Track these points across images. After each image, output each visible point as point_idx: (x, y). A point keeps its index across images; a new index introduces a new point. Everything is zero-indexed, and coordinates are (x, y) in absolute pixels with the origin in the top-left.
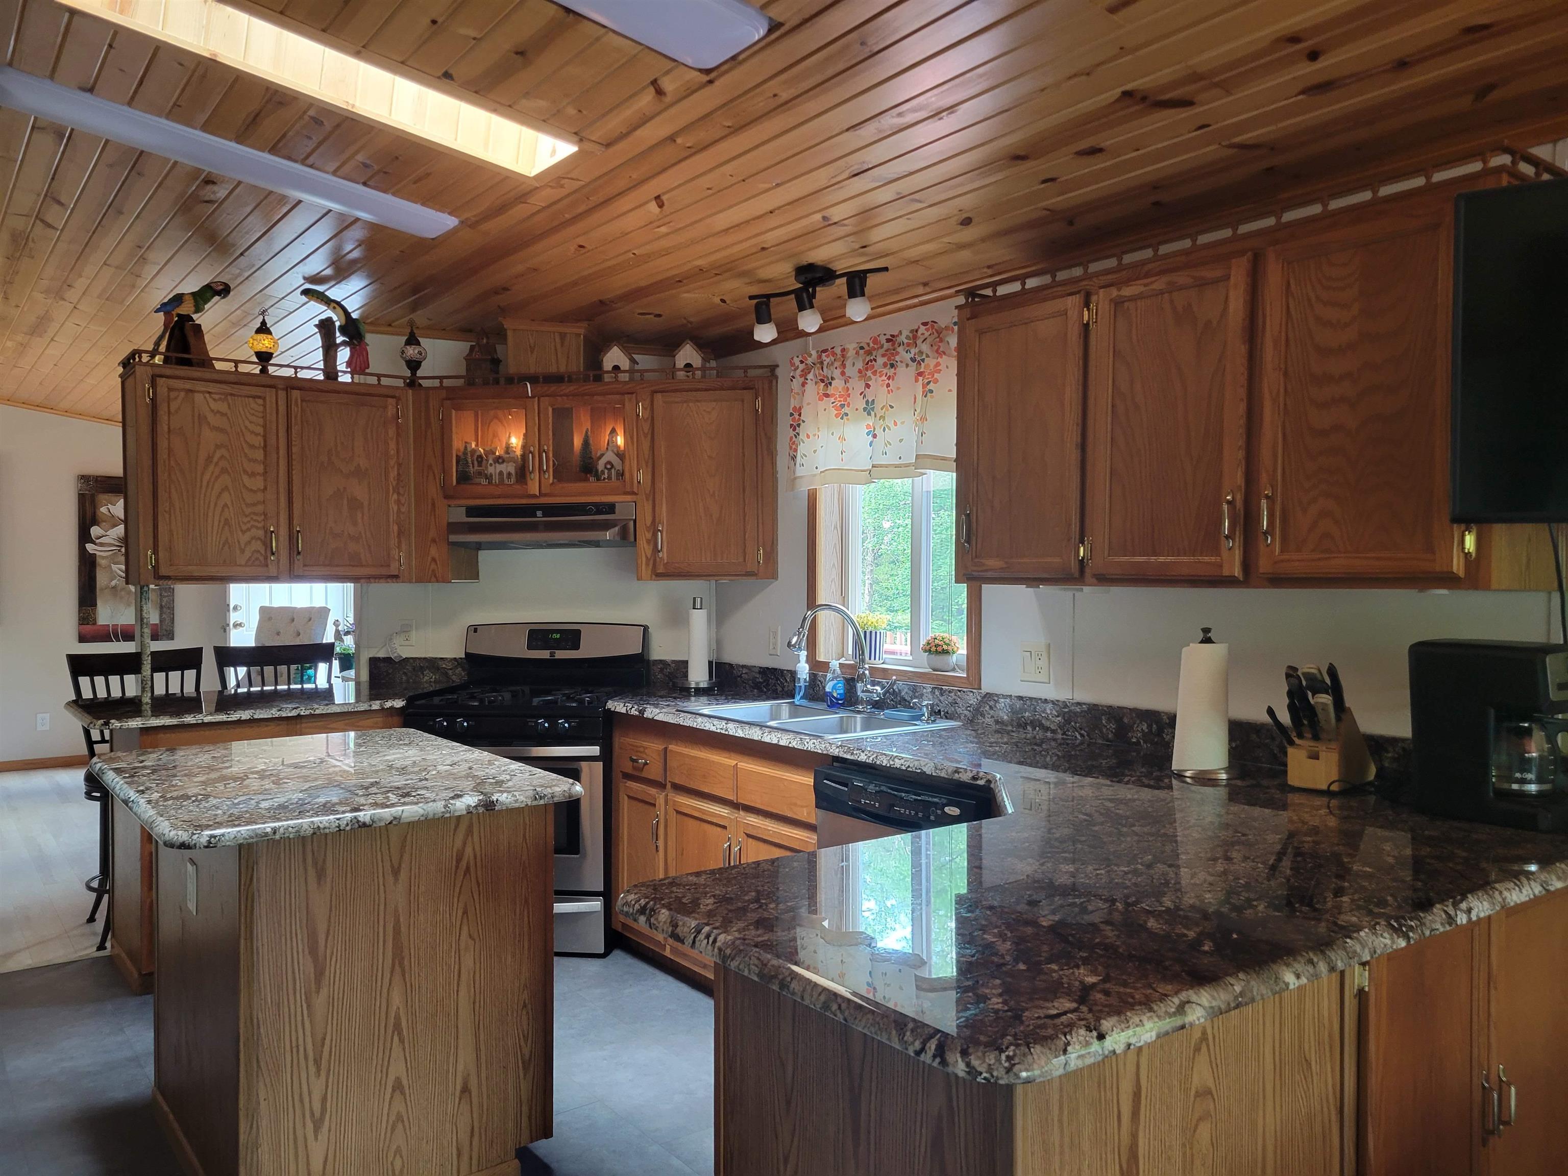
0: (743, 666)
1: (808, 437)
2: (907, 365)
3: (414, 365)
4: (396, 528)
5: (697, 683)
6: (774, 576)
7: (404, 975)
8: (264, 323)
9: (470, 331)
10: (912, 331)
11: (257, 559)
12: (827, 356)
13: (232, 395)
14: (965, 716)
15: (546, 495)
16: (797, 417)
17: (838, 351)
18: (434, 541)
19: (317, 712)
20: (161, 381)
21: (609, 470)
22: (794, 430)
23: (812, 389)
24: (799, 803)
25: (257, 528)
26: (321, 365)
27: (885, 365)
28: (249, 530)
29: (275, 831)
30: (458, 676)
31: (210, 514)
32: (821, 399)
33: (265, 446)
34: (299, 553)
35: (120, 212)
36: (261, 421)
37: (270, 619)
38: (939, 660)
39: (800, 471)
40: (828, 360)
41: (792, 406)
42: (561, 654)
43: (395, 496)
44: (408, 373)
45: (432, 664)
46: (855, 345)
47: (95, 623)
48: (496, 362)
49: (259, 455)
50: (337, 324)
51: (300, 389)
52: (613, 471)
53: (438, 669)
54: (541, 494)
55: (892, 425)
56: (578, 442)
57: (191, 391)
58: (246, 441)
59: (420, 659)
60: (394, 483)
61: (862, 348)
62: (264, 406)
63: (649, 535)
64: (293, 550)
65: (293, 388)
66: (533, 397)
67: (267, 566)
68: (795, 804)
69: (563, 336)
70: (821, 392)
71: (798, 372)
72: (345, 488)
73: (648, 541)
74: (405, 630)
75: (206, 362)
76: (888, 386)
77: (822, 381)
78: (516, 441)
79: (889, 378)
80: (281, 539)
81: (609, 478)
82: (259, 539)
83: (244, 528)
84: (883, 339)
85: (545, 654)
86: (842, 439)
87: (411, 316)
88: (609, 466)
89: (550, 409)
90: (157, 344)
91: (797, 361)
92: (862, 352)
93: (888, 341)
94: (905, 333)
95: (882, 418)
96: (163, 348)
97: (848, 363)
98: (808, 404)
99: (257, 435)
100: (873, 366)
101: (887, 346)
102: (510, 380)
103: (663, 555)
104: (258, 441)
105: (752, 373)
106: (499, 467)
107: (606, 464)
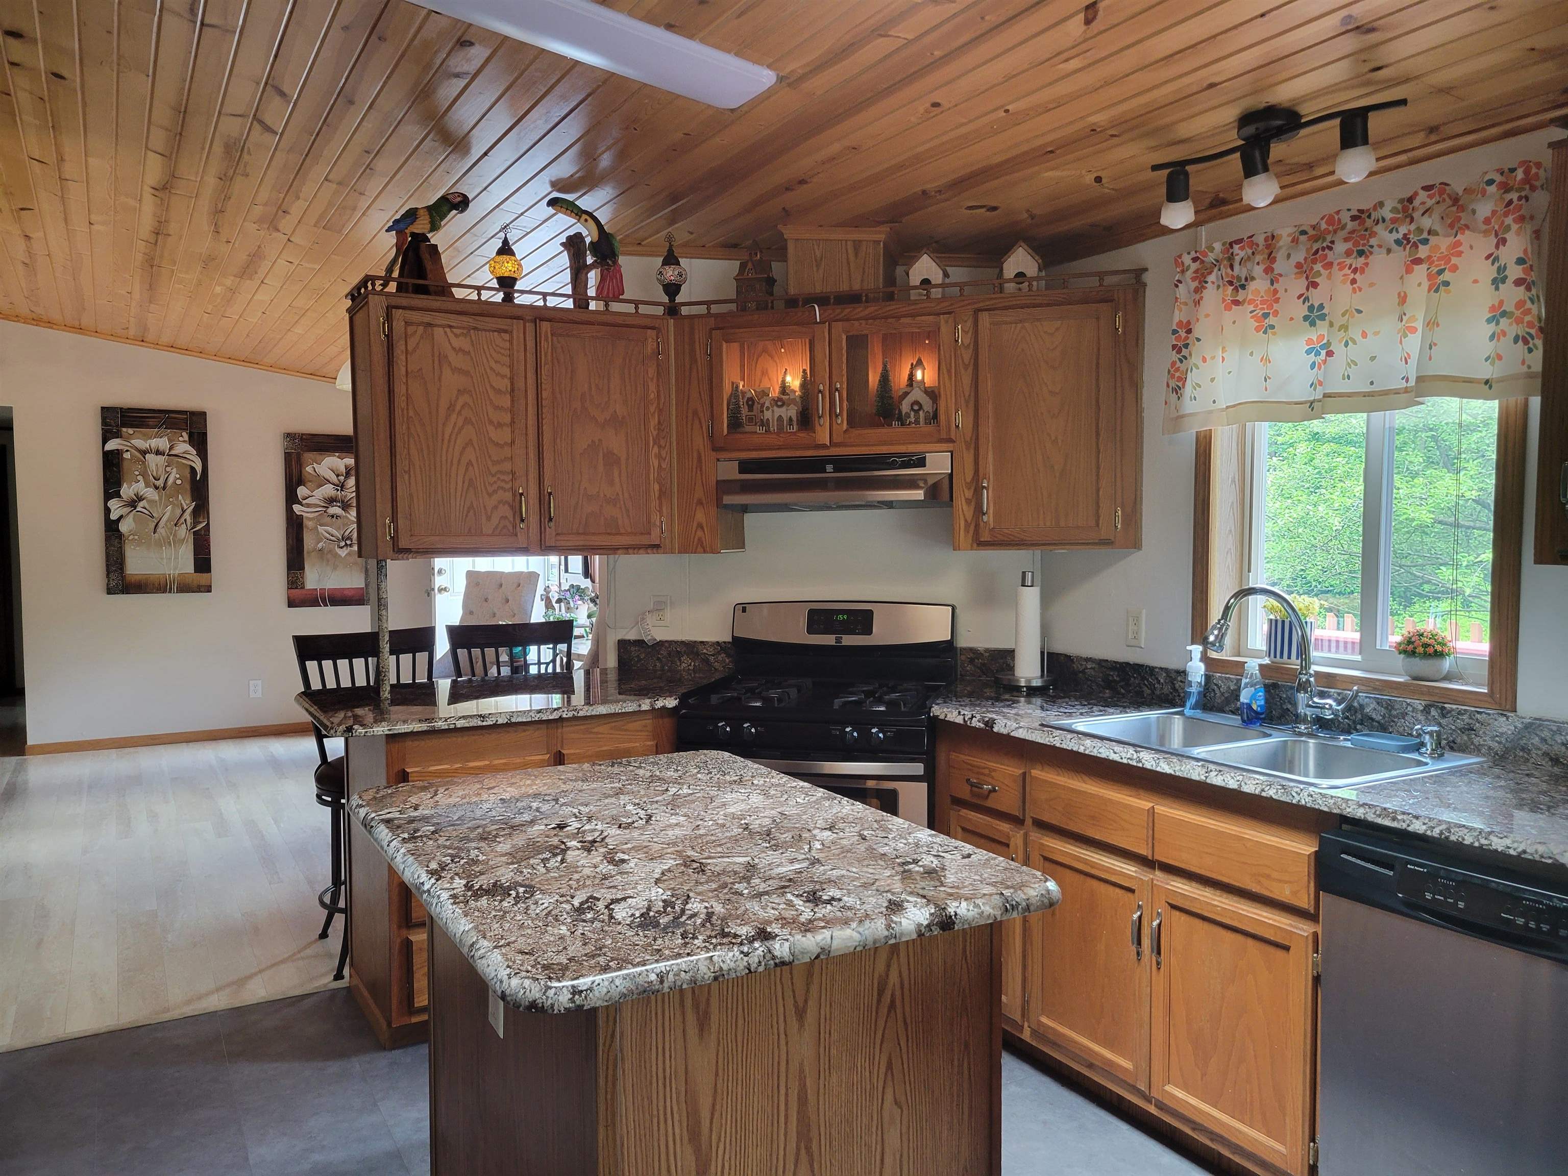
0: (1088, 660)
1: (1204, 360)
2: (1389, 251)
3: (672, 289)
4: (657, 487)
5: (1029, 681)
6: (1136, 544)
7: (812, 1166)
8: (506, 242)
9: (735, 246)
10: (1401, 201)
11: (505, 527)
12: (1242, 249)
13: (475, 329)
14: (1491, 749)
15: (839, 445)
16: (1183, 335)
17: (1260, 240)
18: (700, 502)
19: (582, 714)
20: (397, 314)
21: (917, 412)
22: (1179, 352)
23: (1212, 296)
24: (1275, 875)
25: (505, 490)
26: (568, 290)
27: (1348, 253)
28: (495, 492)
30: (722, 665)
31: (453, 475)
32: (1227, 308)
33: (513, 390)
34: (550, 519)
35: (351, 102)
36: (507, 360)
37: (477, 584)
38: (1422, 666)
39: (1189, 406)
40: (1242, 254)
41: (1176, 320)
42: (849, 640)
43: (656, 449)
44: (666, 299)
45: (691, 648)
46: (1290, 230)
47: (303, 588)
48: (771, 281)
49: (506, 401)
50: (588, 240)
51: (549, 320)
52: (921, 412)
53: (697, 654)
54: (833, 444)
55: (1358, 337)
56: (873, 379)
57: (430, 325)
58: (491, 386)
59: (676, 642)
60: (655, 433)
61: (1303, 233)
62: (511, 341)
63: (969, 494)
64: (546, 517)
65: (541, 320)
66: (821, 323)
67: (516, 535)
68: (1268, 877)
69: (857, 244)
70: (1229, 298)
71: (1189, 274)
72: (600, 440)
73: (968, 501)
74: (659, 608)
75: (445, 290)
76: (1354, 281)
77: (1231, 283)
78: (794, 382)
79: (1355, 271)
80: (531, 502)
81: (917, 422)
82: (506, 502)
83: (490, 489)
84: (1345, 217)
85: (829, 640)
86: (1266, 360)
87: (670, 229)
88: (916, 407)
89: (844, 337)
90: (390, 270)
91: (1187, 260)
92: (1303, 238)
93: (1354, 218)
94: (1389, 205)
95: (1344, 328)
96: (396, 274)
97: (1280, 256)
98: (1207, 316)
99: (503, 376)
100: (1326, 256)
101: (1351, 225)
102: (792, 303)
103: (989, 519)
104: (504, 384)
105: (1109, 280)
106: (778, 412)
107: (912, 405)
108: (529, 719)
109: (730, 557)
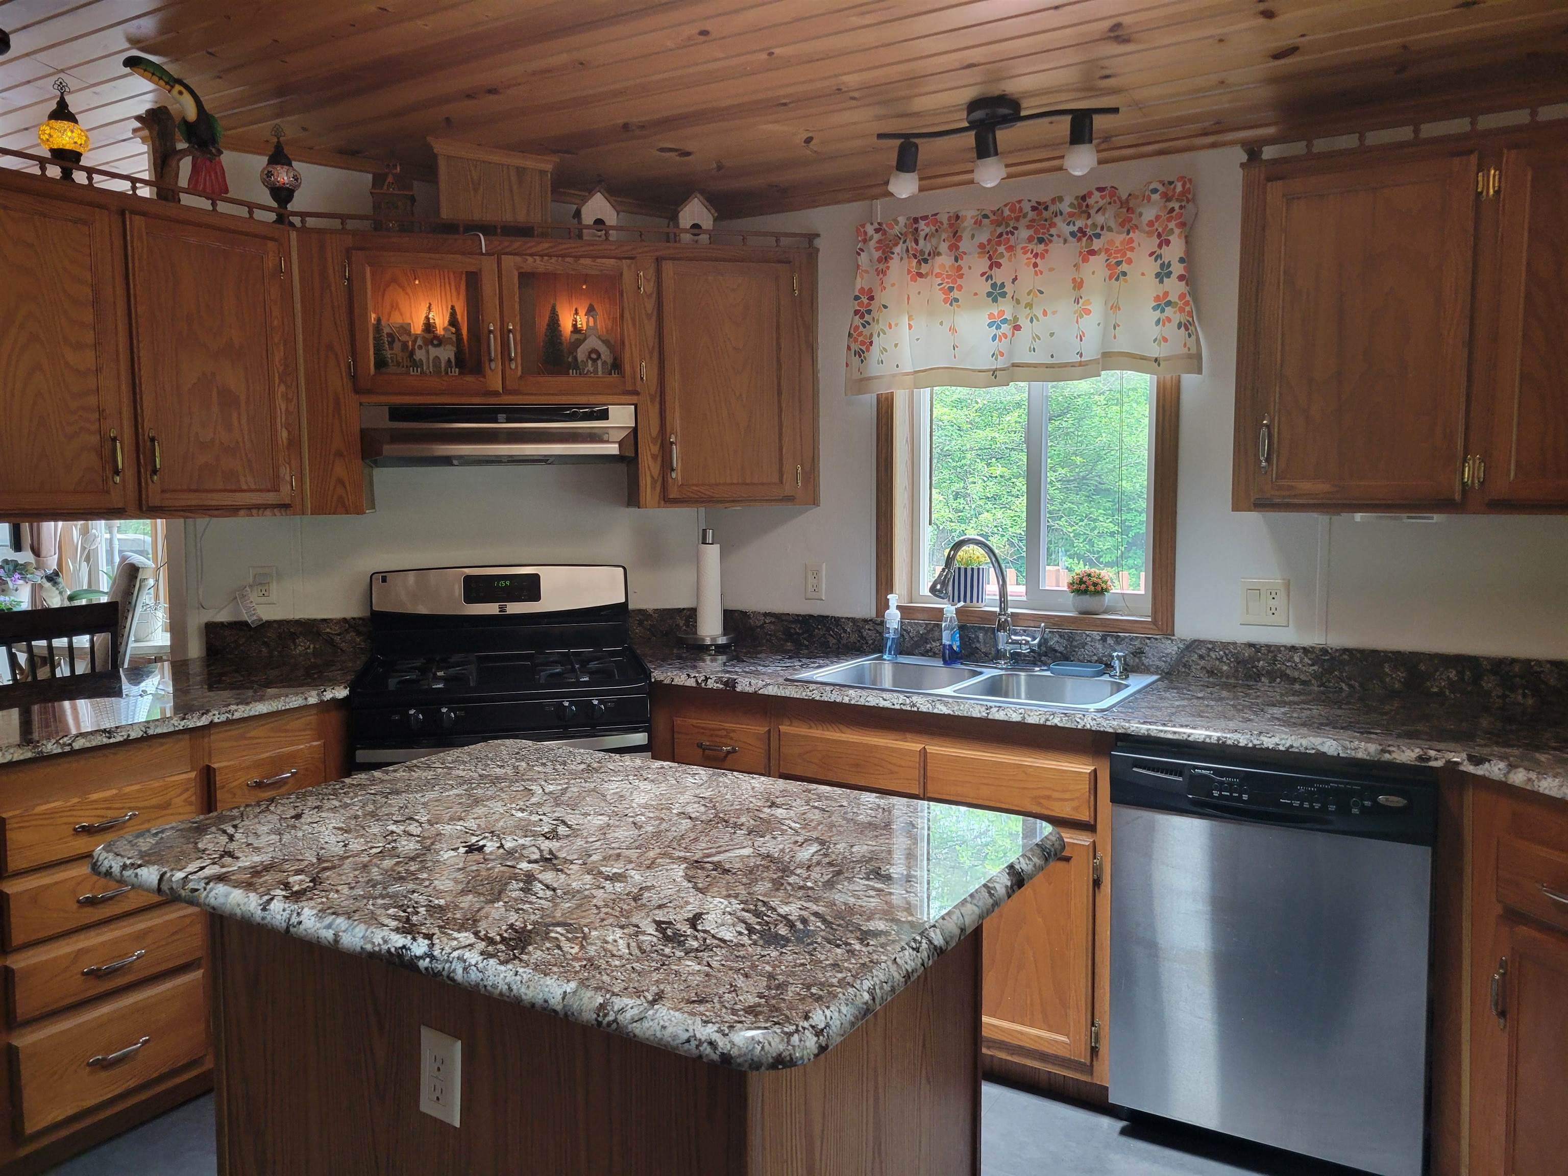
0: (765, 614)
1: (891, 326)
2: (1065, 241)
3: (282, 193)
4: (285, 434)
5: (714, 639)
6: (814, 501)
8: (62, 102)
10: (1077, 198)
11: (92, 481)
12: (927, 225)
14: (1158, 667)
15: (516, 392)
16: (866, 301)
17: (944, 218)
18: (339, 454)
19: (237, 715)
21: (594, 361)
22: (862, 317)
23: (898, 267)
24: (1056, 795)
25: (90, 433)
27: (1030, 239)
28: (75, 434)
30: (351, 645)
31: (16, 408)
32: (913, 279)
34: (155, 471)
36: (88, 262)
38: (1088, 602)
39: (873, 369)
40: (927, 230)
41: (858, 286)
42: (515, 608)
43: (283, 388)
44: (276, 205)
45: (310, 628)
46: (975, 213)
49: (88, 316)
51: (144, 214)
52: (599, 363)
53: (317, 634)
54: (506, 391)
55: (1040, 315)
58: (66, 293)
59: (286, 621)
60: (281, 369)
61: (986, 216)
62: (91, 236)
63: (655, 449)
64: (149, 469)
65: (134, 212)
66: (488, 254)
67: (108, 492)
68: (1048, 798)
69: (520, 171)
70: (914, 270)
71: (872, 244)
72: (213, 374)
73: (654, 457)
74: (261, 582)
76: (1035, 265)
77: (915, 256)
79: (1036, 256)
80: (126, 450)
81: (596, 372)
82: (93, 450)
83: (69, 431)
84: (1027, 207)
85: (491, 609)
86: (953, 330)
87: (278, 121)
88: (594, 356)
89: (514, 274)
91: (870, 229)
92: (986, 221)
93: (1034, 209)
94: (1068, 200)
95: (1029, 305)
97: (966, 236)
98: (893, 285)
99: (82, 283)
100: (1009, 239)
101: (1031, 215)
102: (450, 228)
103: (678, 475)
104: (84, 291)
105: (784, 241)
106: (434, 351)
107: (590, 353)
108: (171, 729)
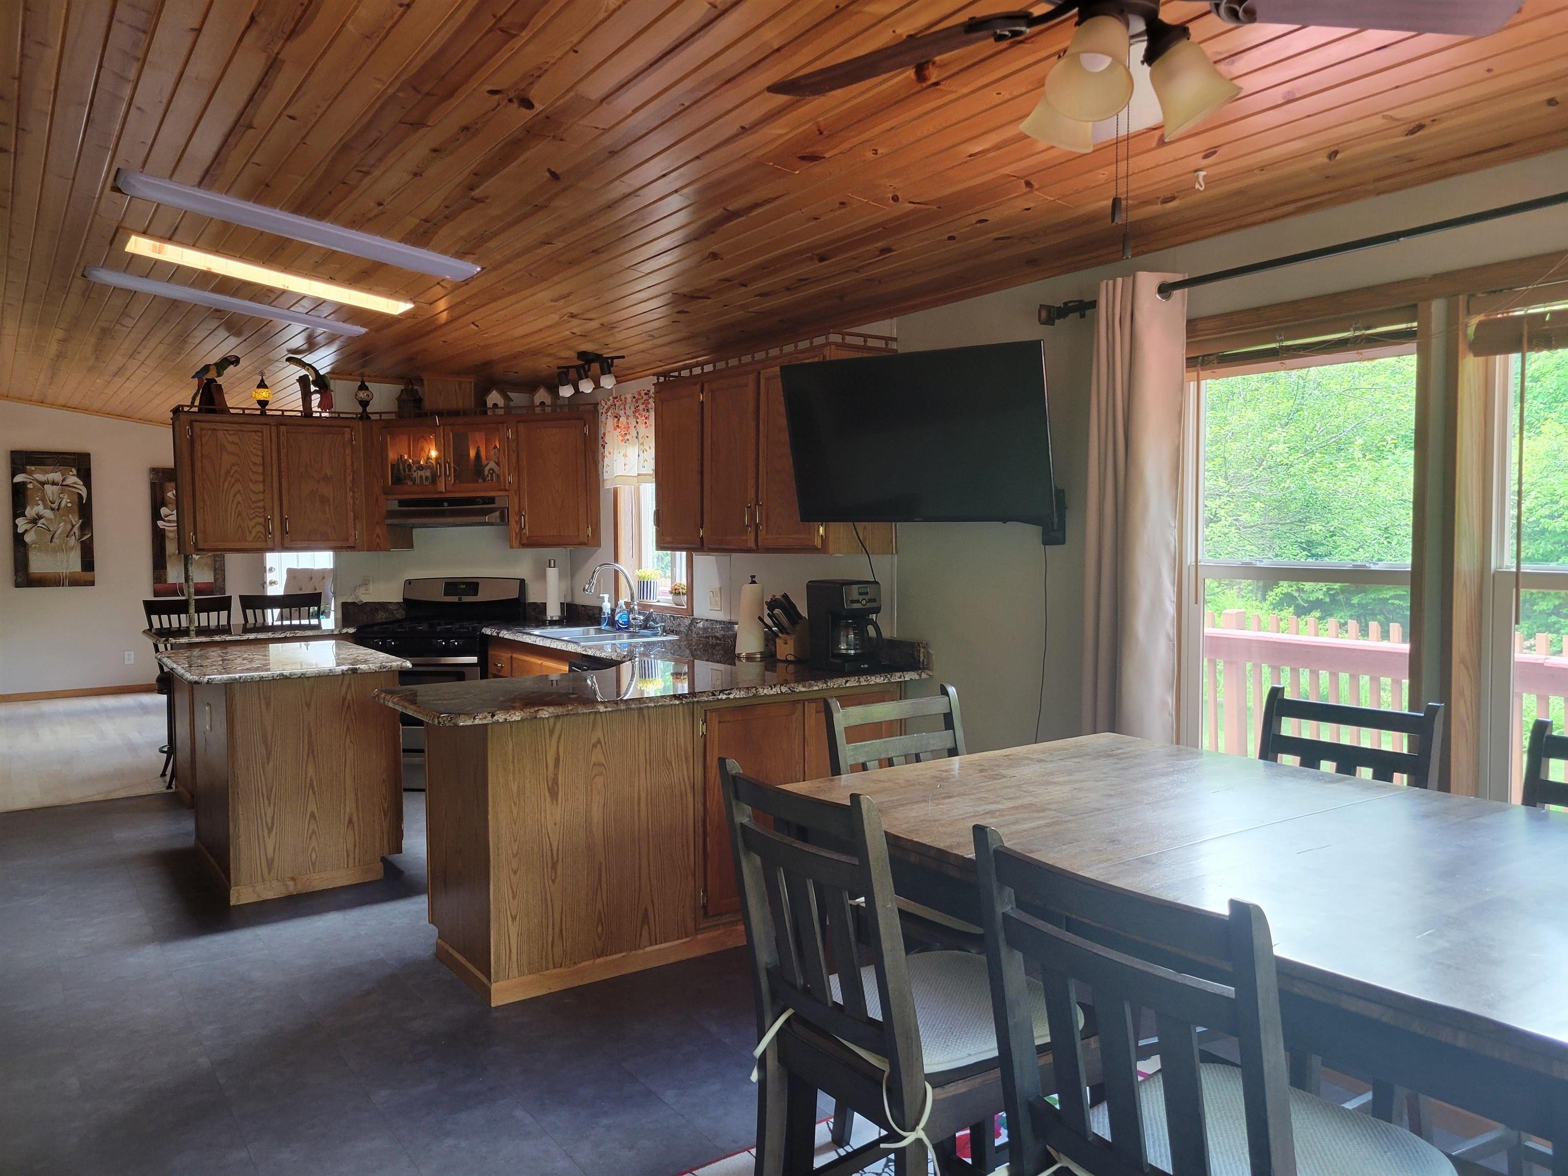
1: (610, 453)
3: (364, 404)
4: (352, 514)
5: (552, 617)
6: (599, 543)
8: (262, 381)
9: (402, 378)
11: (260, 537)
12: (618, 402)
13: (241, 431)
14: (682, 632)
15: (450, 492)
16: (604, 440)
17: (623, 399)
18: (377, 523)
20: (196, 425)
21: (491, 474)
23: (611, 422)
25: (259, 517)
26: (301, 408)
27: (644, 410)
28: (254, 518)
29: (240, 678)
30: (400, 614)
31: (229, 509)
32: (615, 429)
33: (263, 463)
34: (287, 533)
35: (167, 321)
36: (261, 447)
37: (295, 578)
38: (676, 599)
39: (608, 476)
40: (618, 404)
41: (602, 432)
42: (466, 599)
43: (351, 493)
44: (360, 410)
45: (383, 606)
47: (165, 581)
48: (418, 401)
49: (260, 469)
50: (311, 379)
51: (286, 424)
52: (494, 474)
53: (386, 609)
54: (444, 491)
56: (472, 453)
57: (214, 429)
58: (251, 461)
59: (375, 603)
60: (350, 485)
61: (634, 398)
62: (262, 437)
63: (517, 518)
64: (284, 532)
65: (281, 425)
66: (439, 426)
67: (266, 541)
69: (460, 383)
70: (616, 424)
71: (605, 411)
72: (317, 489)
73: (517, 522)
74: (365, 583)
75: (225, 410)
76: (646, 423)
77: (615, 417)
78: (434, 454)
79: (646, 419)
80: (275, 523)
81: (492, 480)
82: (260, 524)
83: (251, 517)
84: (643, 393)
85: (454, 599)
86: (625, 456)
87: (362, 369)
88: (491, 472)
89: (451, 434)
90: (194, 399)
91: (604, 403)
92: (634, 401)
93: (646, 394)
95: (642, 444)
96: (197, 403)
97: (627, 407)
98: (609, 432)
99: (258, 456)
100: (639, 410)
102: (426, 415)
103: (526, 531)
104: (259, 460)
105: (583, 409)
106: (420, 473)
107: (489, 471)
109: (405, 554)
